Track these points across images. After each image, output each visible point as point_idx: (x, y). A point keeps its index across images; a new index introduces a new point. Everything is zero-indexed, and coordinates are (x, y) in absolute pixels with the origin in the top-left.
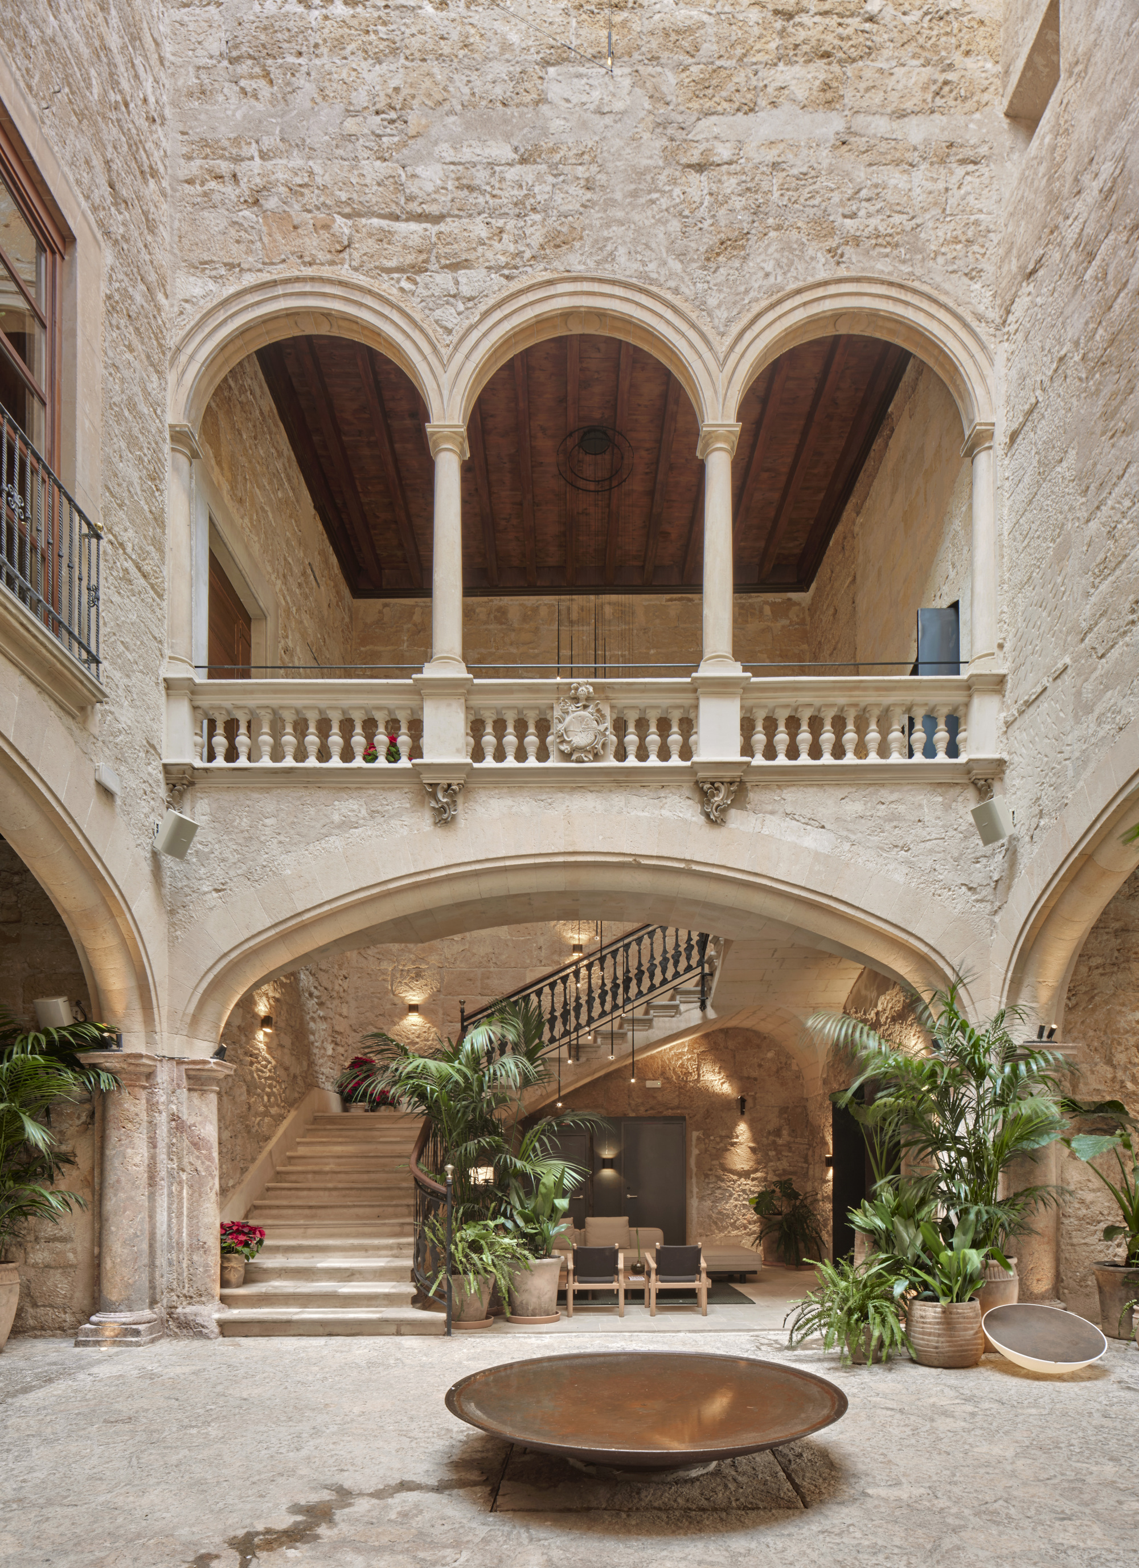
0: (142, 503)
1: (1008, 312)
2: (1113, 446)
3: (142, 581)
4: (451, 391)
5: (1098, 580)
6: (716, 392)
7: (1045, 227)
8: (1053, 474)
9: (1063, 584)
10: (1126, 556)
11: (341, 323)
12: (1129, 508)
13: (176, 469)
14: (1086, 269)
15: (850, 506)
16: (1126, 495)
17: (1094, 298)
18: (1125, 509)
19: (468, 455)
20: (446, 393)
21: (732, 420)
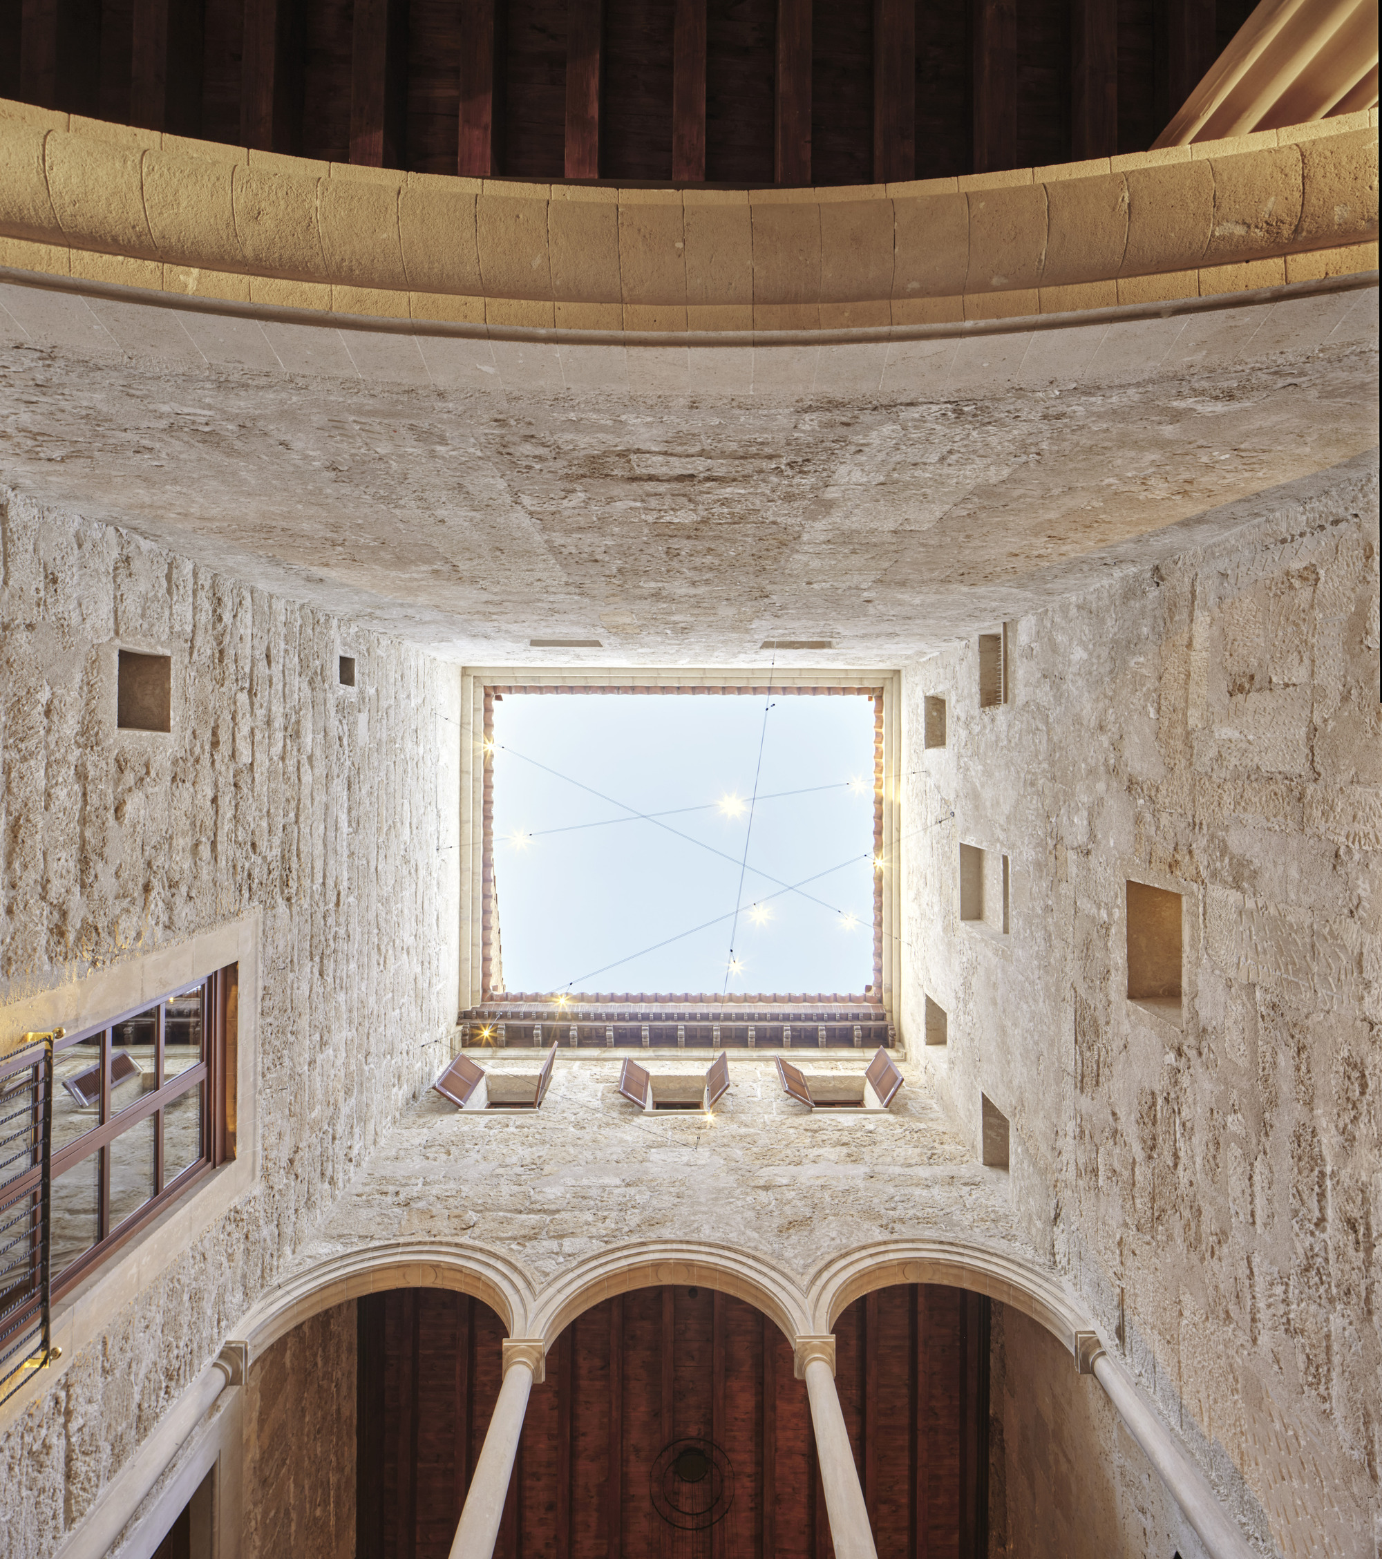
0: (137, 1389)
1: (1054, 1255)
2: (1220, 1259)
3: (59, 1479)
4: (537, 1315)
5: (1322, 1388)
6: (803, 1313)
7: (1048, 1188)
8: (1183, 1330)
9: (1286, 1427)
10: (1328, 1336)
11: (447, 1274)
12: (1286, 1292)
13: (205, 1383)
14: (1097, 1181)
15: (992, 1544)
16: (1272, 1284)
17: (1116, 1189)
18: (1282, 1296)
19: (543, 1379)
20: (531, 1316)
21: (826, 1332)
